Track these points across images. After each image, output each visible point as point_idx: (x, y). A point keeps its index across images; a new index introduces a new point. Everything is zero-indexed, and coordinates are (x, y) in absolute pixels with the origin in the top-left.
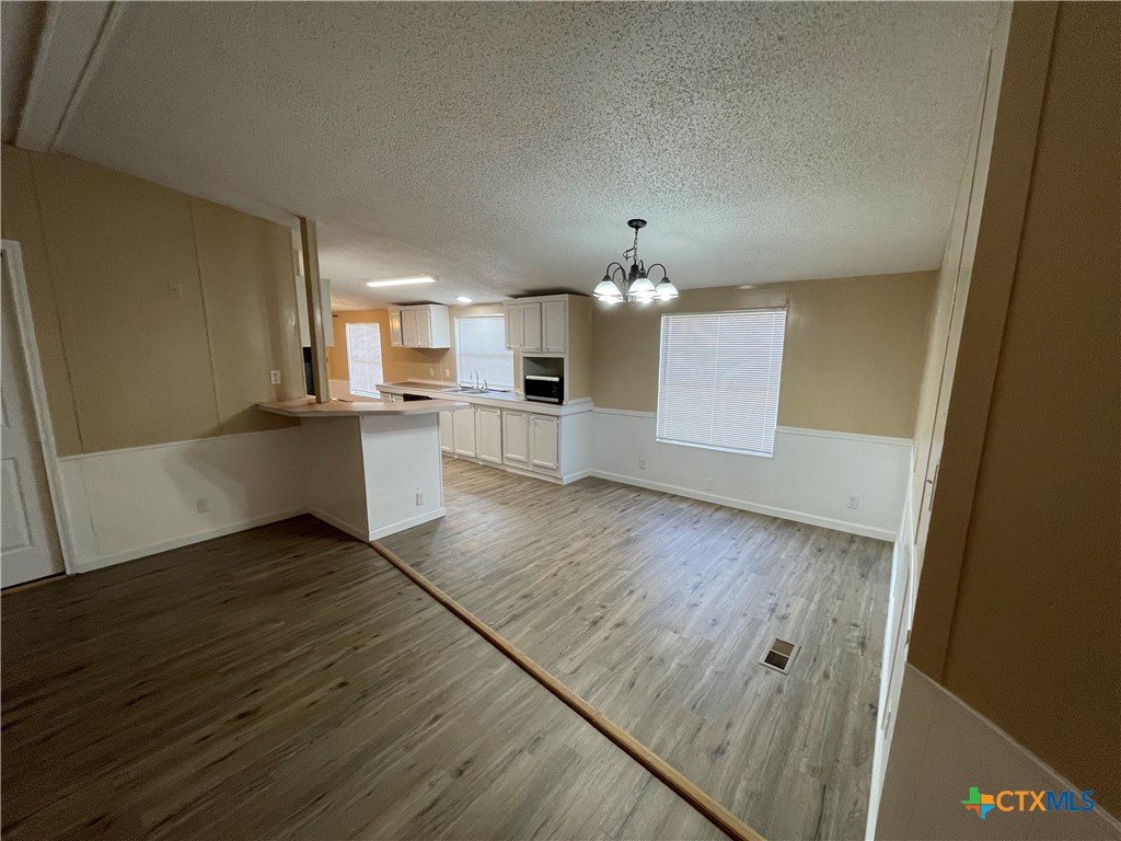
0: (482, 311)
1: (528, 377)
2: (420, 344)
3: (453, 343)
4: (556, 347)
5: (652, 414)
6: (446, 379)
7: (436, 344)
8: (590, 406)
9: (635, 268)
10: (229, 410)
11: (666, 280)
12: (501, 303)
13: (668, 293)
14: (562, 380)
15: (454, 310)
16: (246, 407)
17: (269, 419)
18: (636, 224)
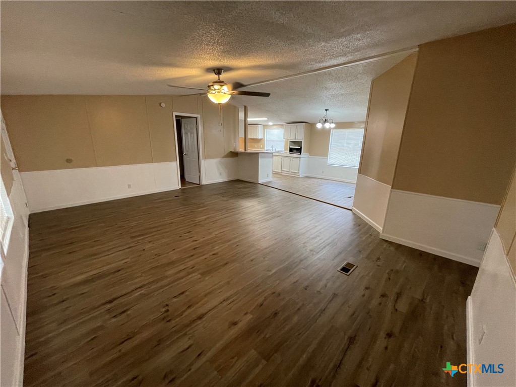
0: (275, 127)
1: (291, 147)
2: (255, 137)
3: (264, 137)
4: (300, 138)
5: (326, 157)
6: (261, 148)
7: (260, 138)
8: (308, 155)
9: (326, 120)
10: (227, 152)
11: (333, 123)
12: (282, 125)
13: (333, 125)
14: (301, 148)
15: (265, 126)
16: (228, 152)
17: (234, 154)
18: (326, 110)
